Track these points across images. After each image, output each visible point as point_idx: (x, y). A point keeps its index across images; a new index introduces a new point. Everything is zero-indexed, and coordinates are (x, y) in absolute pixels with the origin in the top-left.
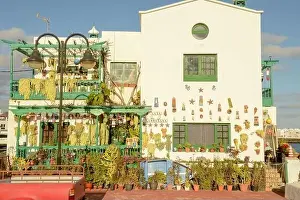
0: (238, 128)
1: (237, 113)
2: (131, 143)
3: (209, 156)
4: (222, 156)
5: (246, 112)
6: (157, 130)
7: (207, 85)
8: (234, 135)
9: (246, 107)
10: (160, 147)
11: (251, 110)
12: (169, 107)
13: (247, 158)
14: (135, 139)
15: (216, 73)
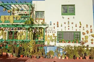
0: (84, 34)
1: (83, 28)
2: (40, 39)
3: (72, 44)
4: (78, 45)
5: (87, 27)
6: (51, 34)
7: (71, 17)
8: (82, 36)
9: (87, 25)
10: (52, 41)
11: (89, 26)
12: (56, 25)
13: (88, 46)
14: (42, 37)
15: (74, 12)
